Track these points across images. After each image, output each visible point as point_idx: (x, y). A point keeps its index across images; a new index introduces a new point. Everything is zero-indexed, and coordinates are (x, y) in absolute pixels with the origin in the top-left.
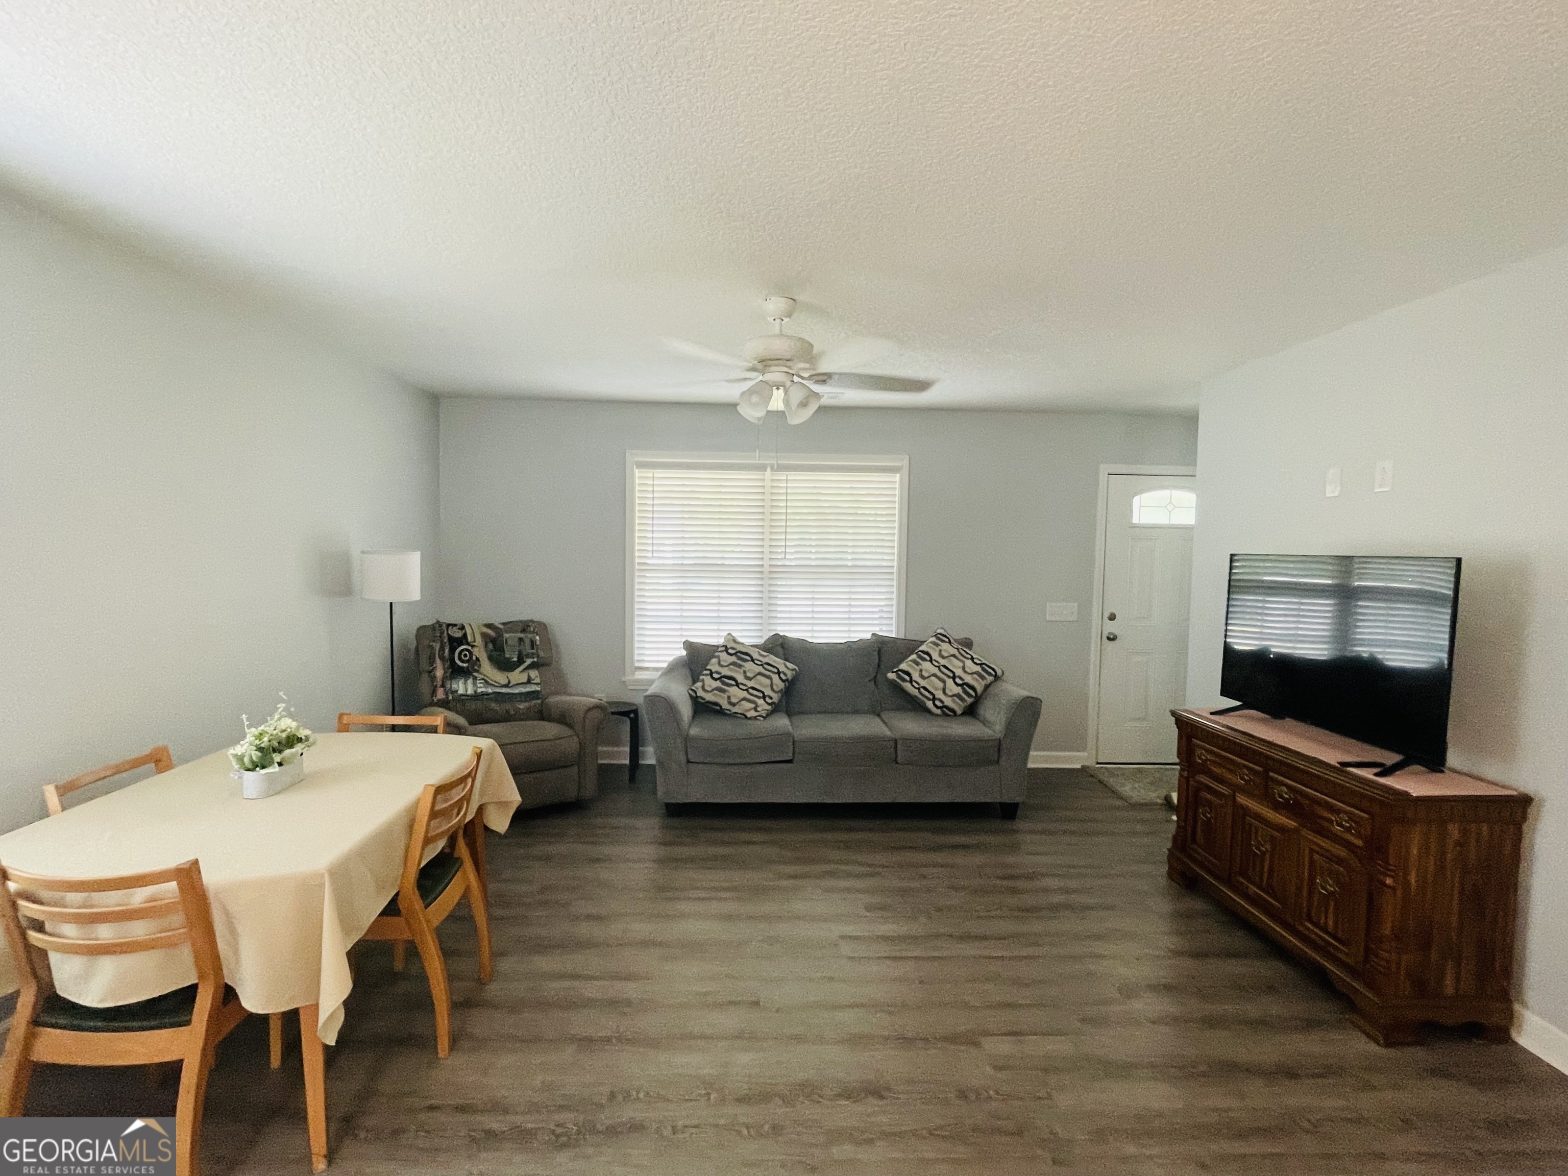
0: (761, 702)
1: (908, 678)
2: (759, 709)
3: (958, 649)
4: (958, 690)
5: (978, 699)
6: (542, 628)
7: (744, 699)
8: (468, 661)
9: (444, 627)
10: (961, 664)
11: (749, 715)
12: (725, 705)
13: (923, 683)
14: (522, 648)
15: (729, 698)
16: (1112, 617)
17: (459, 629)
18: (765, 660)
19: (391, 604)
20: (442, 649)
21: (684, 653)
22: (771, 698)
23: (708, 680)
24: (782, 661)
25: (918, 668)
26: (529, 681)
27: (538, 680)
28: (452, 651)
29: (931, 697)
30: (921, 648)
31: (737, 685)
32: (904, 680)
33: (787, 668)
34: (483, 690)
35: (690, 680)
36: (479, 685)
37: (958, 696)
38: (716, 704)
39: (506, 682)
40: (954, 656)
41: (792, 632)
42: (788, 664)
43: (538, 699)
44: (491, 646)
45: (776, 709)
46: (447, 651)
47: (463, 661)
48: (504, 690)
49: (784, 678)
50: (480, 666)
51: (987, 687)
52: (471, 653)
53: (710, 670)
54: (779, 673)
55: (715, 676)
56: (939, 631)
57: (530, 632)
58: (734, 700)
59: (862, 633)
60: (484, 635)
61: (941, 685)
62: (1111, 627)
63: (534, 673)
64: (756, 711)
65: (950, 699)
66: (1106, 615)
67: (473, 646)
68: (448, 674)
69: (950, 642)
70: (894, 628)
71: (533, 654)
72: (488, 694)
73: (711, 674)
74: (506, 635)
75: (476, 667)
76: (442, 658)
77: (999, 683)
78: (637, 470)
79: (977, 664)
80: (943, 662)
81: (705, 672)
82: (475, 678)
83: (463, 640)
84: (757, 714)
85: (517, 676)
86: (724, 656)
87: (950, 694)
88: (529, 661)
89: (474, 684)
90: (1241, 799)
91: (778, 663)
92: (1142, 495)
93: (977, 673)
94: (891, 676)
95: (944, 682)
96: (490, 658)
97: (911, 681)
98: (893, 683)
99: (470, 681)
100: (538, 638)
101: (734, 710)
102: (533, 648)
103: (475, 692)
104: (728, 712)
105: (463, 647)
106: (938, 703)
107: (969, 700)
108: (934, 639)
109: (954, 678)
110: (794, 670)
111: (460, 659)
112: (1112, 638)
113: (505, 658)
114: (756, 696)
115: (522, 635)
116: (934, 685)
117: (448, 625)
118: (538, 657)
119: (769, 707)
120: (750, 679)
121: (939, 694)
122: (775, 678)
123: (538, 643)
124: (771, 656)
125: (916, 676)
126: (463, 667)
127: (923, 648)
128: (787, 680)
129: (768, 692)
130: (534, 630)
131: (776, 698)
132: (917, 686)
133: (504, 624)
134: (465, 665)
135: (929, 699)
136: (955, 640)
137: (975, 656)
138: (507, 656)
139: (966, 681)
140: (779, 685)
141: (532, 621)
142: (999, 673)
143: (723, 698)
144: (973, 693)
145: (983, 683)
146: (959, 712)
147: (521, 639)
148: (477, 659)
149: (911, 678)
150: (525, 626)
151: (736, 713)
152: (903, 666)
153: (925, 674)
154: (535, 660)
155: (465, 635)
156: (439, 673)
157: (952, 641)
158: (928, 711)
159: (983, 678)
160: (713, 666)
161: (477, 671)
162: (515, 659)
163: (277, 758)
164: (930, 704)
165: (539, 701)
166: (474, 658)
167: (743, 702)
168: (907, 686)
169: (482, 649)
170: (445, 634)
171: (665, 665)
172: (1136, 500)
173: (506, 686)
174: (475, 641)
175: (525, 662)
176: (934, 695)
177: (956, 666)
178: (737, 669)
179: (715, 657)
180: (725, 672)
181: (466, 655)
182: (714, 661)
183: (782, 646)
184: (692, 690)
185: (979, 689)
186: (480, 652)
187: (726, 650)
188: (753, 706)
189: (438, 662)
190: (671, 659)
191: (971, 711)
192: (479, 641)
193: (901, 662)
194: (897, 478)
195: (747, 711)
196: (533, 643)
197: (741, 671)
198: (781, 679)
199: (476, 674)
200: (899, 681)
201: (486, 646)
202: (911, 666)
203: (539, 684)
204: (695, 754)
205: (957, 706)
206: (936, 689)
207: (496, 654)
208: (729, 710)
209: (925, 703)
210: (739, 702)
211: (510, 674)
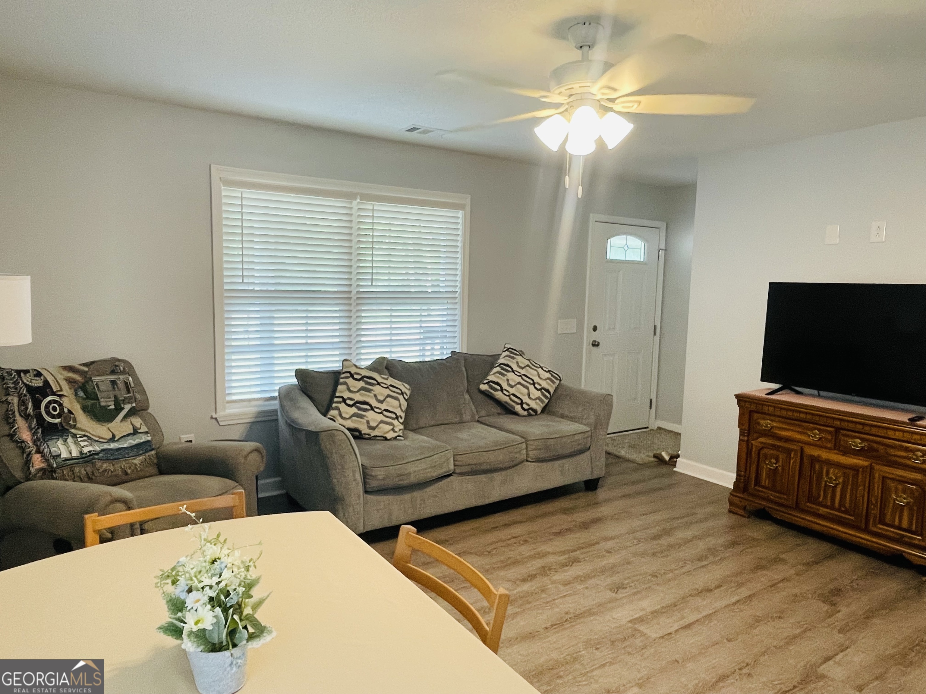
0: (395, 422)
1: (498, 388)
2: (396, 429)
3: (529, 360)
4: (538, 394)
5: (552, 399)
7: (382, 422)
8: (59, 416)
9: (14, 374)
10: (535, 372)
11: (388, 436)
12: (366, 430)
13: (512, 391)
14: (117, 392)
15: (368, 422)
16: (595, 329)
17: (37, 375)
18: (388, 383)
20: (21, 404)
21: (295, 381)
22: (402, 418)
23: (342, 406)
25: (504, 378)
26: (135, 432)
27: (144, 429)
28: (36, 405)
29: (519, 402)
31: (372, 409)
32: (496, 390)
33: (406, 389)
34: (90, 448)
36: (83, 444)
37: (539, 398)
38: (358, 430)
39: (111, 435)
40: (528, 366)
42: (405, 384)
43: (151, 450)
44: (81, 394)
45: (408, 427)
46: (29, 404)
47: (53, 417)
48: (113, 446)
50: (75, 420)
51: (556, 389)
52: (61, 405)
53: (341, 397)
54: (402, 393)
55: (349, 402)
56: (508, 346)
57: (121, 373)
58: (373, 424)
60: (70, 381)
61: (526, 391)
62: (595, 336)
63: (137, 421)
64: (395, 432)
65: (534, 402)
66: (592, 327)
67: (60, 396)
68: (39, 436)
71: (131, 398)
72: (97, 454)
73: (344, 401)
74: (96, 379)
75: (71, 422)
76: (25, 416)
78: (224, 190)
79: (546, 372)
80: (522, 371)
81: (335, 400)
82: (74, 436)
83: (45, 389)
84: (396, 435)
85: (120, 426)
86: (350, 381)
87: (533, 397)
88: (127, 408)
89: (76, 443)
90: (813, 451)
91: (399, 385)
92: (612, 239)
93: (548, 379)
94: (483, 387)
95: (527, 388)
96: (85, 409)
97: (502, 390)
98: (487, 393)
99: (70, 440)
100: (130, 379)
101: (373, 433)
102: (129, 392)
103: (81, 453)
104: (367, 436)
105: (49, 399)
106: (525, 406)
107: (546, 400)
108: (507, 353)
109: (534, 384)
110: (410, 389)
111: (48, 414)
112: (595, 344)
113: (101, 407)
114: (391, 418)
115: (112, 377)
116: (520, 391)
117: (18, 372)
118: (135, 401)
119: (402, 427)
120: (381, 402)
121: (525, 399)
122: (401, 398)
123: (132, 385)
124: (388, 377)
125: (505, 386)
126: (56, 425)
127: (501, 361)
128: (407, 399)
129: (398, 412)
130: (124, 369)
131: (404, 416)
133: (85, 365)
134: (57, 421)
135: (518, 404)
137: (542, 365)
138: (103, 404)
139: (542, 386)
140: (404, 405)
141: (116, 359)
142: (562, 377)
143: (363, 423)
144: (549, 396)
145: (554, 386)
147: (113, 382)
148: (70, 412)
149: (501, 387)
150: (113, 366)
151: (374, 436)
152: (491, 378)
153: (511, 383)
154: (134, 405)
155: (46, 383)
156: (27, 435)
157: (522, 354)
158: (516, 414)
159: (553, 382)
160: (342, 392)
161: (74, 427)
162: (112, 407)
164: (518, 408)
165: (153, 452)
166: (66, 410)
167: (381, 425)
168: (499, 395)
169: (73, 399)
170: (18, 383)
172: (609, 243)
173: (112, 439)
174: (61, 390)
175: (123, 408)
176: (521, 400)
177: (532, 374)
178: (368, 393)
179: (342, 384)
180: (358, 397)
181: (54, 409)
182: (341, 387)
183: (387, 367)
185: (552, 391)
186: (69, 402)
187: (351, 376)
188: (392, 427)
189: (20, 421)
190: (276, 388)
191: (548, 410)
192: (66, 390)
193: (487, 374)
194: (460, 214)
195: (387, 432)
196: (127, 385)
197: (372, 395)
198: (404, 398)
199: (73, 431)
200: (491, 391)
201: (76, 395)
202: (498, 377)
203: (147, 433)
204: (373, 484)
205: (537, 406)
206: (523, 395)
207: (90, 402)
208: (369, 435)
209: (514, 408)
210: (377, 426)
211: (111, 425)
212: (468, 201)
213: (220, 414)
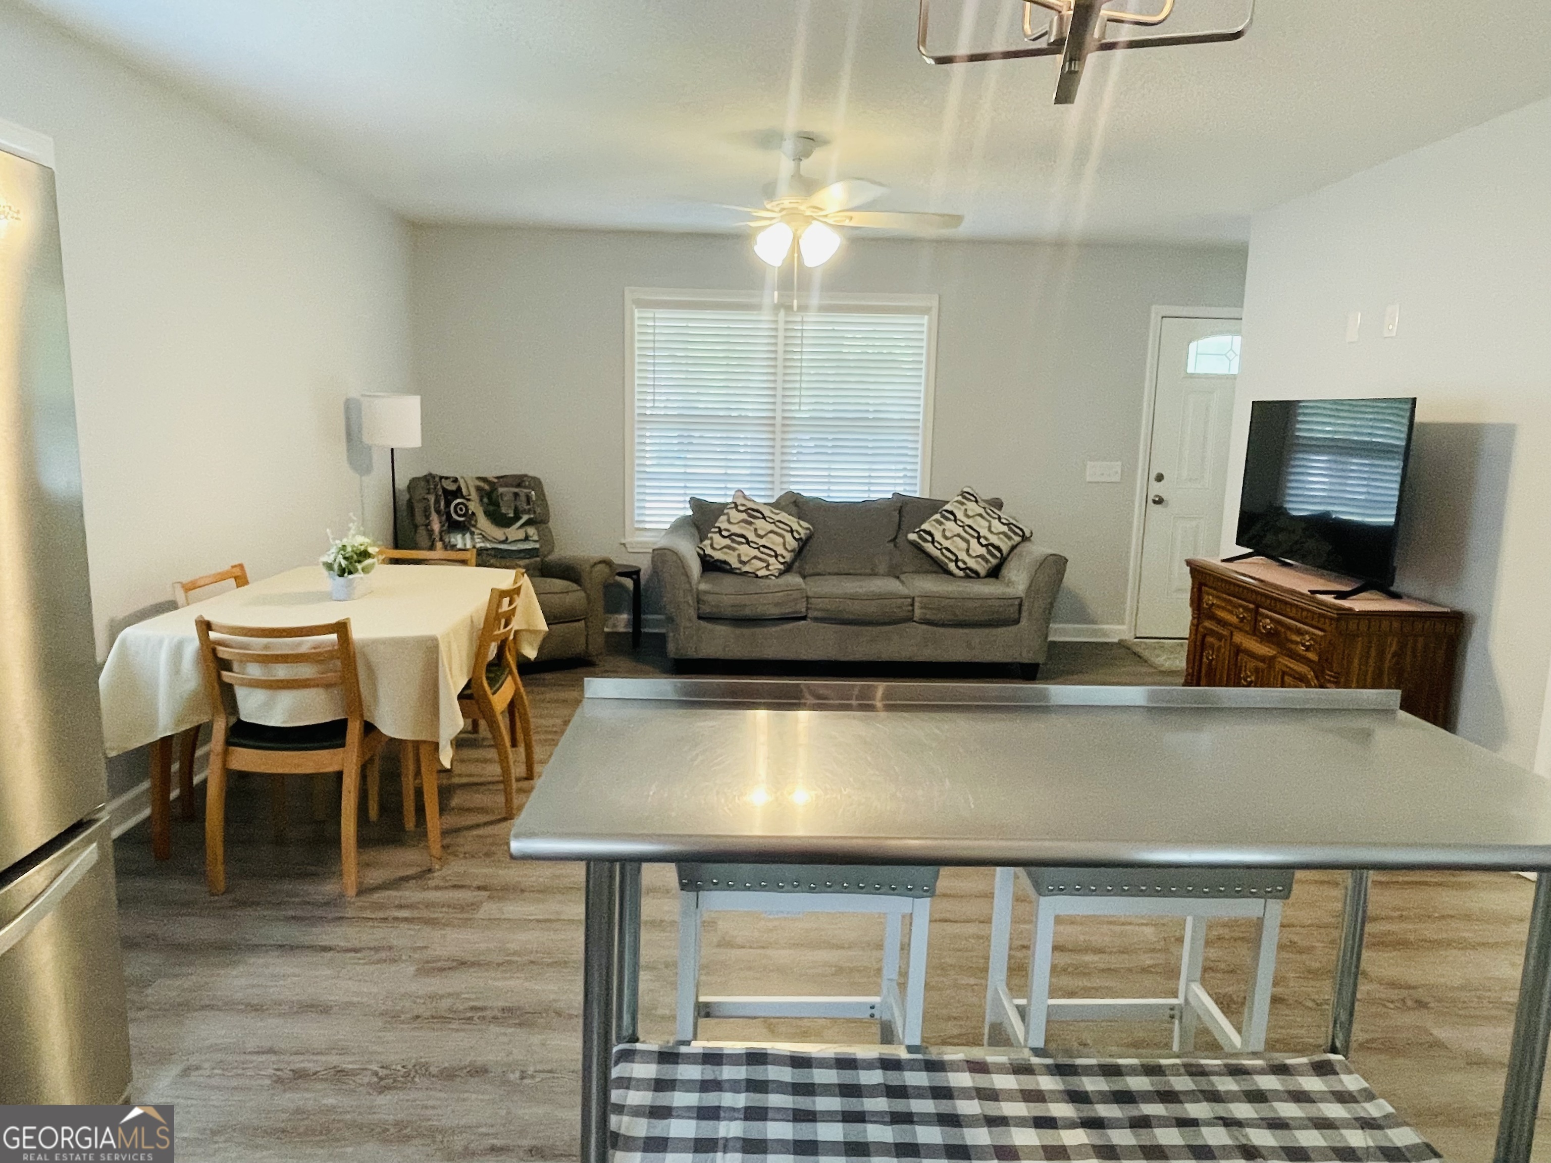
0: (772, 560)
1: (929, 538)
2: (770, 568)
3: (984, 508)
4: (983, 551)
5: (1003, 560)
6: (536, 484)
7: (755, 557)
8: (464, 515)
9: (437, 479)
10: (987, 524)
11: (760, 573)
12: (735, 564)
13: (946, 544)
14: (518, 503)
15: (739, 556)
16: (1160, 478)
17: (453, 481)
18: (777, 518)
19: (392, 450)
20: (437, 501)
21: (690, 512)
22: (784, 557)
23: (716, 537)
24: (796, 520)
25: (941, 528)
26: (527, 538)
27: (536, 538)
28: (448, 505)
29: (954, 558)
30: (946, 507)
31: (748, 542)
32: (926, 541)
33: (801, 528)
34: (482, 545)
35: (697, 540)
36: (478, 540)
37: (981, 556)
38: (725, 562)
39: (503, 538)
40: (980, 515)
41: (809, 491)
42: (802, 523)
43: (538, 556)
44: (485, 500)
45: (788, 568)
46: (442, 503)
47: (459, 516)
48: (502, 546)
49: (797, 536)
50: (476, 521)
51: (1013, 548)
52: (466, 507)
53: (719, 528)
54: (792, 531)
55: (725, 533)
56: (966, 490)
57: (525, 487)
58: (744, 559)
59: (882, 492)
60: (479, 489)
61: (964, 545)
62: (1157, 489)
63: (531, 531)
64: (768, 570)
65: (974, 560)
66: (1153, 476)
67: (469, 500)
68: (445, 528)
69: (976, 501)
70: (917, 488)
71: (529, 510)
72: (487, 549)
73: (720, 531)
74: (501, 490)
75: (473, 522)
76: (438, 512)
77: (1027, 544)
78: (636, 310)
79: (1004, 524)
80: (968, 521)
81: (713, 530)
82: (472, 533)
83: (458, 493)
84: (768, 573)
85: (514, 532)
86: (733, 513)
87: (974, 555)
88: (525, 518)
89: (473, 539)
90: (1238, 638)
91: (789, 520)
92: (1200, 341)
93: (1004, 533)
94: (912, 537)
95: (968, 542)
96: (487, 514)
98: (913, 544)
99: (468, 536)
100: (533, 493)
101: (746, 568)
102: (528, 504)
103: (474, 547)
104: (738, 571)
105: (459, 500)
106: (960, 564)
107: (994, 561)
108: (960, 498)
109: (979, 538)
110: (808, 529)
111: (456, 512)
112: (1159, 501)
113: (502, 514)
114: (768, 555)
115: (516, 490)
116: (957, 546)
117: (441, 478)
118: (535, 512)
119: (782, 567)
120: (761, 537)
121: (962, 555)
122: (788, 536)
123: (534, 498)
124: (784, 514)
125: (938, 537)
126: (460, 522)
127: (947, 507)
128: (801, 539)
129: (780, 550)
130: (528, 485)
131: (788, 557)
132: (939, 547)
133: (497, 478)
134: (462, 519)
135: (951, 560)
136: (984, 501)
137: (1002, 516)
138: (503, 511)
139: (991, 541)
140: (792, 544)
141: (526, 476)
142: (1028, 534)
143: (733, 557)
144: (998, 555)
145: (1010, 543)
146: (983, 572)
147: (516, 495)
148: (473, 514)
149: (933, 538)
150: (519, 481)
151: (746, 572)
152: (925, 526)
153: (948, 534)
154: (532, 516)
155: (459, 489)
156: (436, 527)
157: (979, 500)
158: (950, 573)
159: (1010, 538)
160: (722, 523)
161: (474, 526)
162: (512, 515)
163: (359, 566)
164: (952, 566)
165: (538, 559)
166: (470, 512)
167: (754, 561)
168: (929, 547)
169: (478, 505)
170: (439, 486)
171: (667, 526)
172: (1193, 346)
173: (505, 541)
174: (469, 495)
175: (521, 518)
176: (957, 557)
177: (981, 526)
178: (748, 526)
179: (725, 514)
180: (735, 529)
181: (461, 509)
182: (723, 518)
183: (795, 503)
184: (701, 548)
185: (1005, 549)
186: (475, 506)
187: (736, 506)
188: (765, 565)
189: (434, 518)
190: (673, 519)
191: (995, 573)
192: (474, 495)
193: (923, 522)
194: (925, 320)
195: (758, 570)
196: (528, 498)
197: (752, 528)
198: (794, 538)
199: (473, 529)
200: (920, 541)
201: (481, 500)
202: (934, 526)
203: (535, 541)
204: (706, 609)
205: (981, 568)
206: (959, 549)
207: (491, 508)
208: (739, 569)
209: (947, 565)
210: (749, 561)
211: (507, 530)
212: (935, 303)
213: (628, 540)
